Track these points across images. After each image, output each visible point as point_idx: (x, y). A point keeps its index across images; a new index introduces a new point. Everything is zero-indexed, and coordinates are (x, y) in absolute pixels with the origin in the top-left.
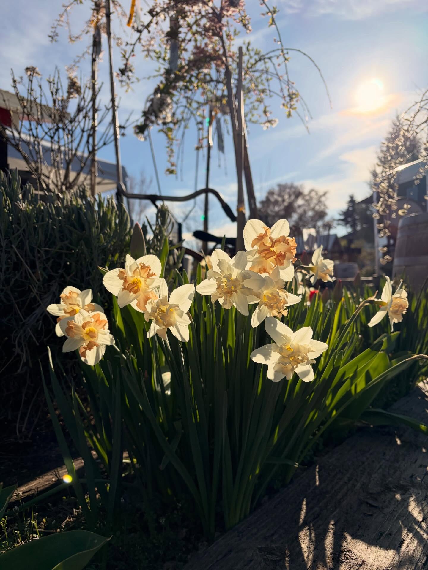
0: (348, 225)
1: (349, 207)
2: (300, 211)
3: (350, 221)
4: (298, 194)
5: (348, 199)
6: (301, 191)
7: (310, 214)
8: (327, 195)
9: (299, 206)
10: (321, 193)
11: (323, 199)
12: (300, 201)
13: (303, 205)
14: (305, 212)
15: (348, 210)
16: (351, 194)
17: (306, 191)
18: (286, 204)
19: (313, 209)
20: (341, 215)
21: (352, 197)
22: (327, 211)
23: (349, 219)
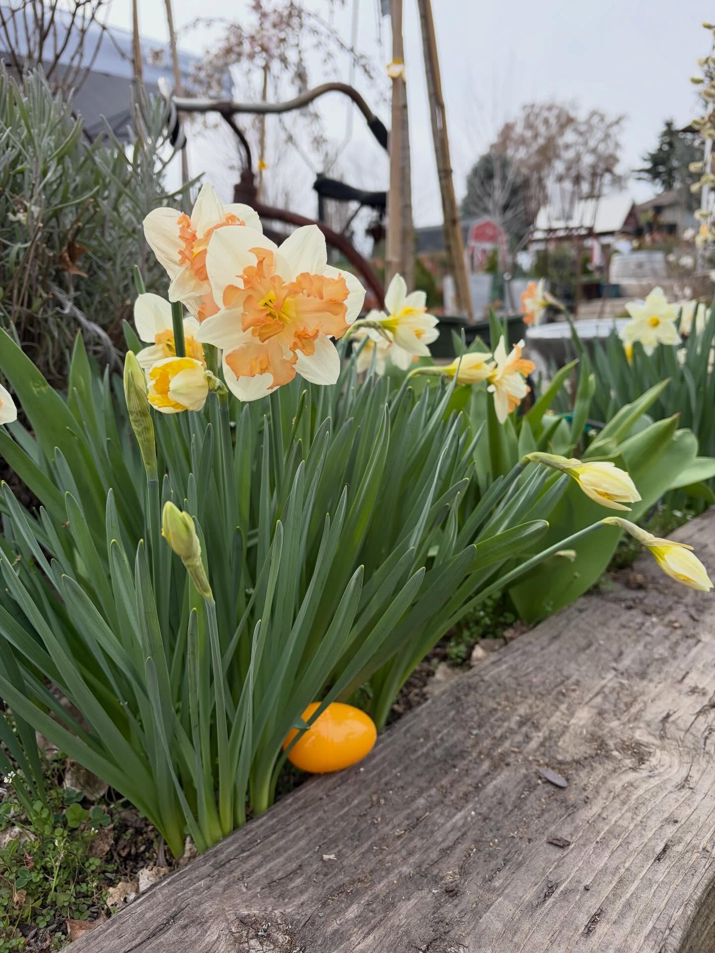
0: (657, 181)
1: (663, 143)
2: (570, 154)
3: (660, 173)
4: (567, 122)
5: (663, 128)
6: (572, 114)
7: (588, 160)
8: (623, 123)
9: (567, 147)
10: (610, 118)
11: (614, 130)
12: (569, 137)
13: (576, 144)
14: (578, 158)
15: (660, 150)
16: (668, 118)
17: (581, 115)
18: (541, 141)
19: (594, 151)
20: (645, 160)
21: (669, 125)
22: (619, 154)
23: (661, 169)
